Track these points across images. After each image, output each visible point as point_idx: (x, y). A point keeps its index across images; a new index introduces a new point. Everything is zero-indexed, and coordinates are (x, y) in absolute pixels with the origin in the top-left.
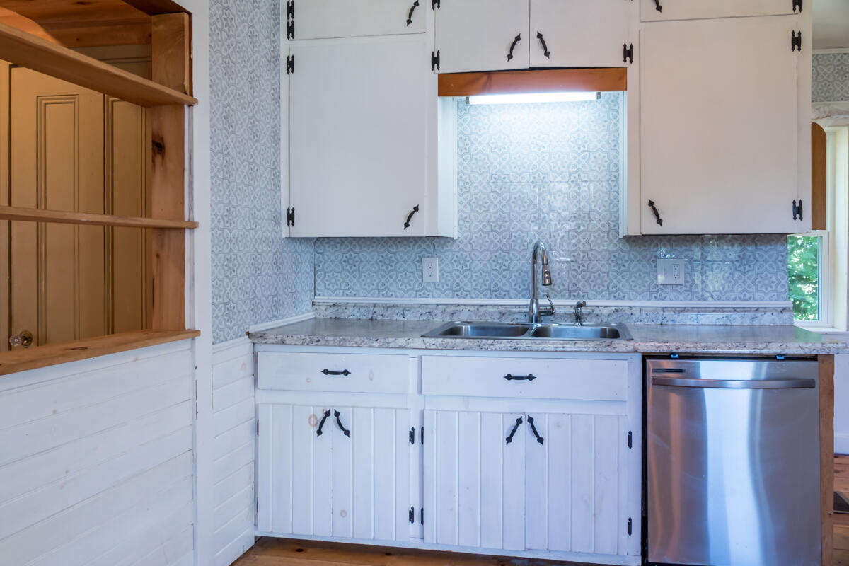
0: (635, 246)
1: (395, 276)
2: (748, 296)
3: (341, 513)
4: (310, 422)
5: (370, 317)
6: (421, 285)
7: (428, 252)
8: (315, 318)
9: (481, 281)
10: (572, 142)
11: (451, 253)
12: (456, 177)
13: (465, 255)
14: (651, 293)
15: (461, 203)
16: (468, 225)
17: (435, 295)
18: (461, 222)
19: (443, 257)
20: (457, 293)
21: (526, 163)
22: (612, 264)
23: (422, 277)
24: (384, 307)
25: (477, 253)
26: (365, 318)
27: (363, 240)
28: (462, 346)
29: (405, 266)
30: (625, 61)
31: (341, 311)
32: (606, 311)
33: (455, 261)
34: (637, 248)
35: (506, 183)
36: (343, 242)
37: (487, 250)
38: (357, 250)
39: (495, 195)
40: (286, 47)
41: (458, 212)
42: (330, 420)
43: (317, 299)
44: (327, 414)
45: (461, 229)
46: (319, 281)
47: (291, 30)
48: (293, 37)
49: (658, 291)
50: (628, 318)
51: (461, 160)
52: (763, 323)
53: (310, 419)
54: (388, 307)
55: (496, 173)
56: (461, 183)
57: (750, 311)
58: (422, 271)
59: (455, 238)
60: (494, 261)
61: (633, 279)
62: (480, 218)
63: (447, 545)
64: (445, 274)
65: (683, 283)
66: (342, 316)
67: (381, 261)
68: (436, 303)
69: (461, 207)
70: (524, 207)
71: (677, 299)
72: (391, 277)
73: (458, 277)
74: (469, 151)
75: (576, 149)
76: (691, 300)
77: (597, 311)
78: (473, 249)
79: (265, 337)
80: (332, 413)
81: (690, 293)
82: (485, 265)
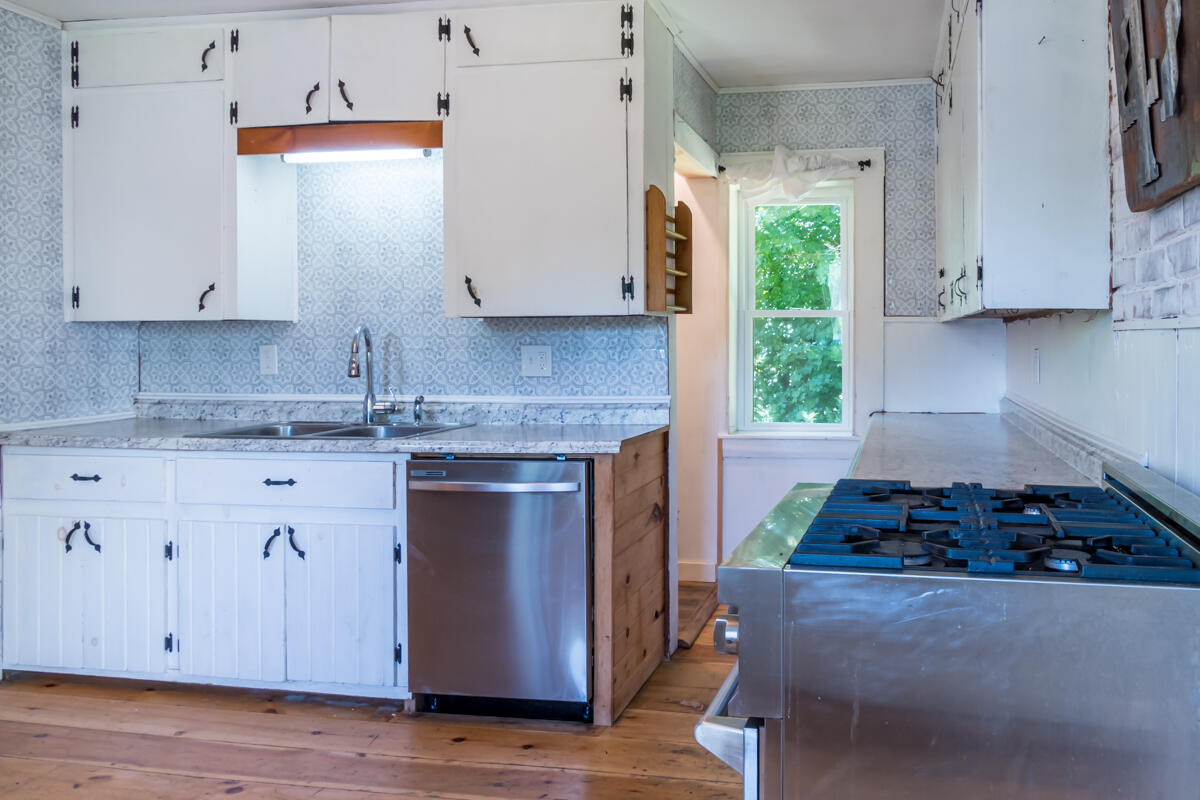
0: (498, 330)
1: (229, 368)
2: (623, 389)
3: (92, 642)
4: (58, 537)
5: (198, 416)
6: (258, 378)
7: (266, 339)
8: (137, 418)
9: (325, 373)
10: (427, 205)
11: (291, 340)
12: (296, 248)
13: (307, 341)
14: (516, 387)
15: (302, 279)
16: (310, 306)
17: (274, 390)
18: (303, 303)
19: (282, 344)
20: (300, 386)
21: (375, 231)
22: (472, 352)
23: (259, 368)
24: (214, 405)
25: (320, 339)
26: (192, 418)
27: (193, 325)
28: (216, 447)
29: (241, 355)
30: (439, 113)
31: (166, 409)
32: (460, 409)
33: (296, 349)
34: (500, 333)
35: (353, 255)
36: (171, 327)
37: (332, 336)
38: (187, 336)
39: (340, 269)
40: (69, 96)
41: (299, 290)
42: (79, 533)
43: (141, 396)
44: (77, 526)
45: (302, 310)
46: (144, 373)
47: (75, 76)
48: (77, 84)
49: (521, 384)
50: (485, 417)
51: (302, 227)
52: (635, 421)
53: (59, 531)
54: (218, 404)
55: (341, 244)
56: (302, 256)
57: (621, 408)
58: (258, 361)
59: (296, 321)
60: (340, 349)
61: (496, 370)
62: (324, 297)
63: (207, 677)
64: (285, 365)
65: (550, 375)
66: (167, 416)
67: (214, 350)
68: (274, 399)
69: (303, 284)
70: (373, 284)
71: (544, 393)
72: (225, 368)
73: (300, 368)
74: (312, 217)
75: (431, 214)
76: (560, 395)
77: (451, 408)
78: (316, 335)
79: (10, 437)
80: (82, 525)
81: (558, 387)
82: (329, 354)
